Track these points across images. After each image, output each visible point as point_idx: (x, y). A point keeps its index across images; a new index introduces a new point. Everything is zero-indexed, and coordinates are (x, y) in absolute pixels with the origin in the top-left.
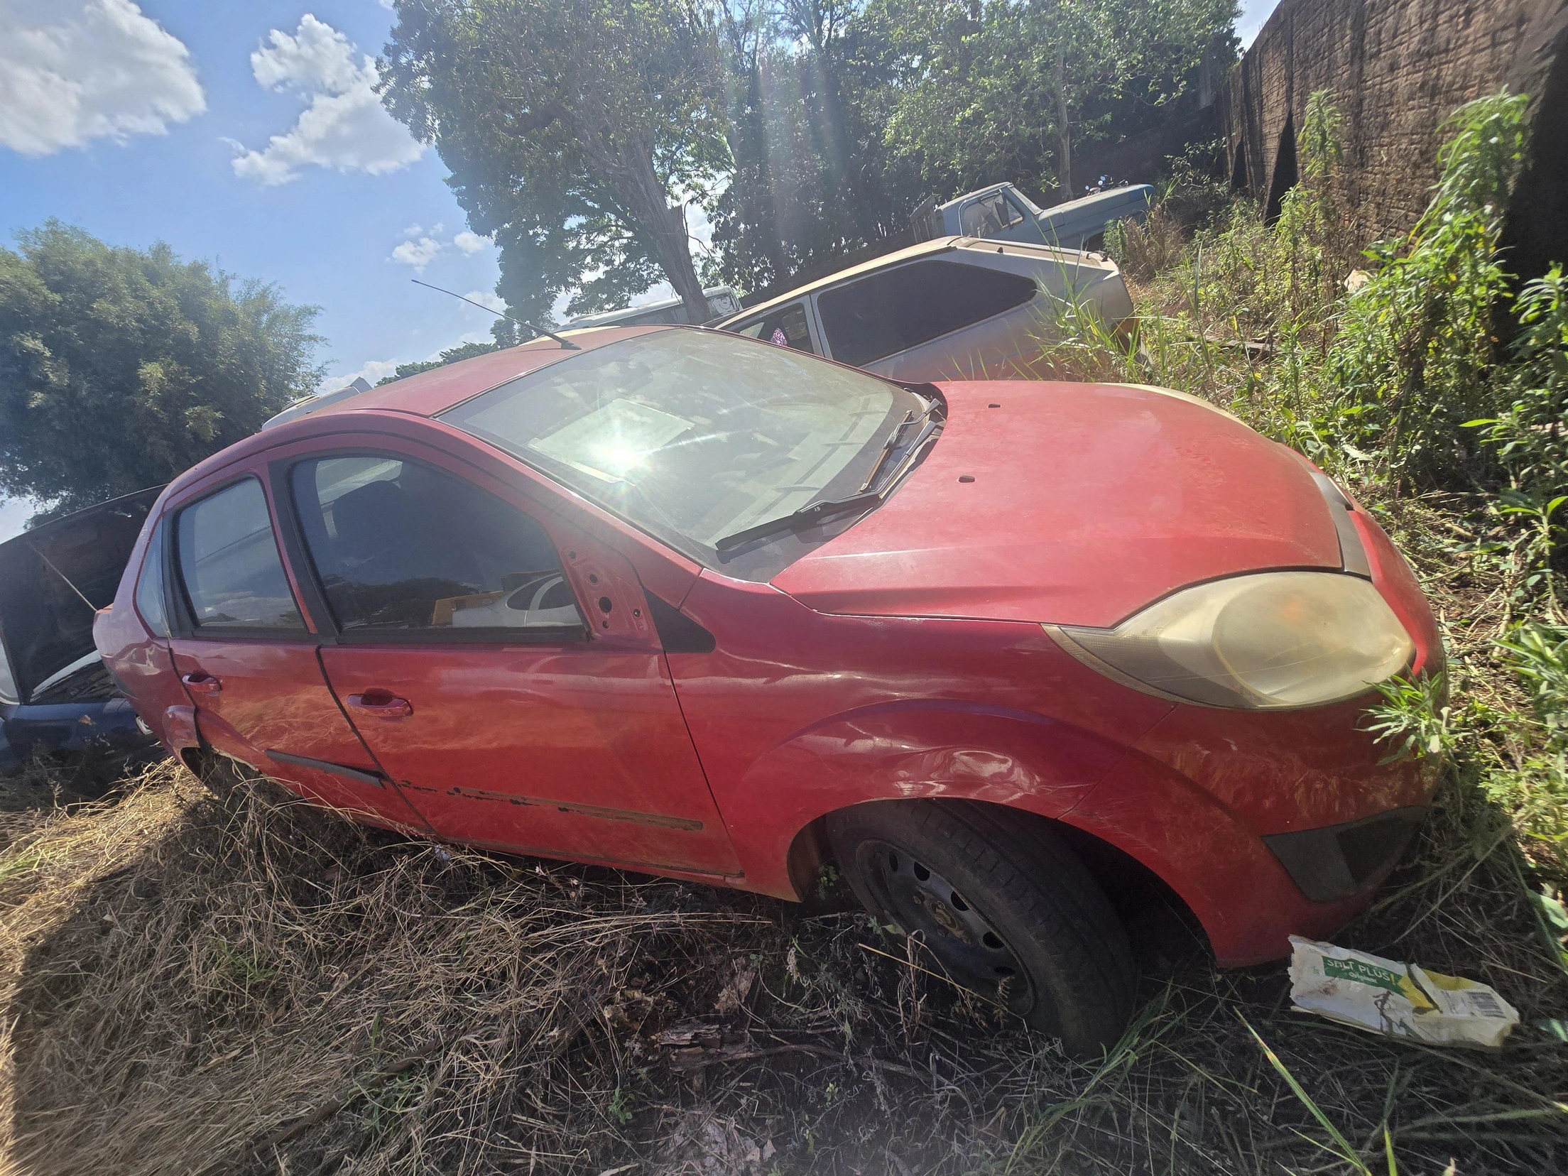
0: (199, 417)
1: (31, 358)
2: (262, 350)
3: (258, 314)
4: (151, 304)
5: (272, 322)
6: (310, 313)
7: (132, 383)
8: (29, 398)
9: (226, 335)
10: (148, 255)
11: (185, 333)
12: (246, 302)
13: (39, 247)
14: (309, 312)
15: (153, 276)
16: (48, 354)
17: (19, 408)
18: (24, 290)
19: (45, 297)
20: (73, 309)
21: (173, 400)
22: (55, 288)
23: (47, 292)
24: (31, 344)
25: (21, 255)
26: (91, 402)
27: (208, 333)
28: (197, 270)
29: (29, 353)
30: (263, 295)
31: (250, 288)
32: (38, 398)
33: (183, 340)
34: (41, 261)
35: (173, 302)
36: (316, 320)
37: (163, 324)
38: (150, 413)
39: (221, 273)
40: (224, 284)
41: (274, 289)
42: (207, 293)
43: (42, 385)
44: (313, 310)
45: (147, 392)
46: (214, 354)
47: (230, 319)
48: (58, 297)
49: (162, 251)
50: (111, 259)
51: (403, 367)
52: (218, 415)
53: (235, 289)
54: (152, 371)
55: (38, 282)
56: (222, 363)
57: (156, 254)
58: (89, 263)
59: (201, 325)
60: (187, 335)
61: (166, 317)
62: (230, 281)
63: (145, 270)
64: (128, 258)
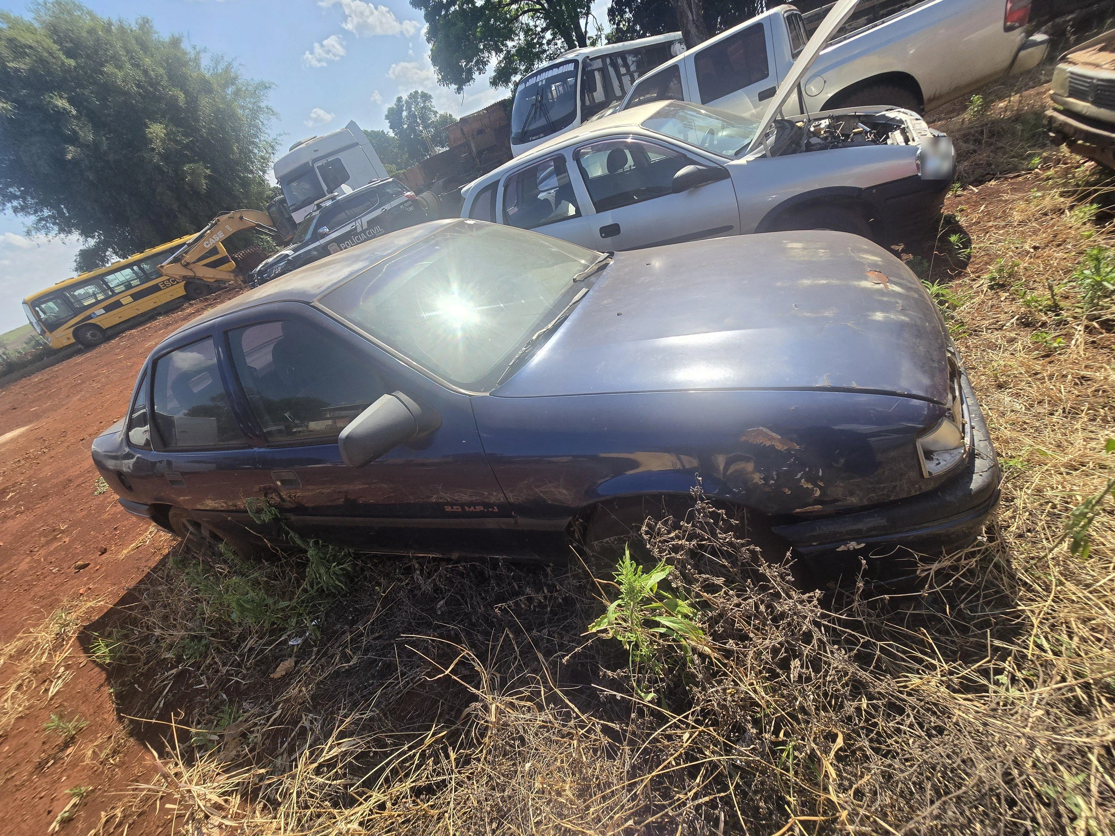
0: (193, 172)
1: (61, 114)
2: (233, 116)
3: (225, 86)
4: (145, 72)
5: (237, 93)
6: (266, 88)
7: (142, 141)
8: (64, 152)
9: (204, 102)
10: (135, 27)
11: (175, 99)
12: (215, 75)
13: (48, 19)
14: (265, 86)
15: (144, 46)
16: (74, 112)
17: (59, 161)
18: (45, 54)
19: (63, 63)
20: (86, 73)
21: (175, 158)
22: (69, 54)
23: (63, 57)
24: (62, 103)
25: (37, 25)
26: (111, 157)
27: (192, 101)
28: (175, 43)
29: (58, 112)
30: (227, 70)
31: (217, 63)
32: (71, 153)
33: (172, 104)
34: (54, 30)
35: (161, 71)
36: (271, 93)
37: (156, 89)
38: (158, 168)
39: (194, 47)
40: (197, 60)
41: (235, 64)
42: (185, 64)
43: (74, 139)
44: (267, 85)
45: (153, 150)
46: (197, 120)
47: (206, 87)
48: (72, 62)
49: (145, 23)
50: (108, 28)
52: (208, 171)
53: (205, 62)
54: (157, 130)
55: (56, 47)
56: (204, 127)
57: (142, 27)
58: (92, 31)
59: (186, 93)
60: (177, 100)
61: (158, 84)
62: (202, 55)
63: (137, 40)
64: (122, 29)
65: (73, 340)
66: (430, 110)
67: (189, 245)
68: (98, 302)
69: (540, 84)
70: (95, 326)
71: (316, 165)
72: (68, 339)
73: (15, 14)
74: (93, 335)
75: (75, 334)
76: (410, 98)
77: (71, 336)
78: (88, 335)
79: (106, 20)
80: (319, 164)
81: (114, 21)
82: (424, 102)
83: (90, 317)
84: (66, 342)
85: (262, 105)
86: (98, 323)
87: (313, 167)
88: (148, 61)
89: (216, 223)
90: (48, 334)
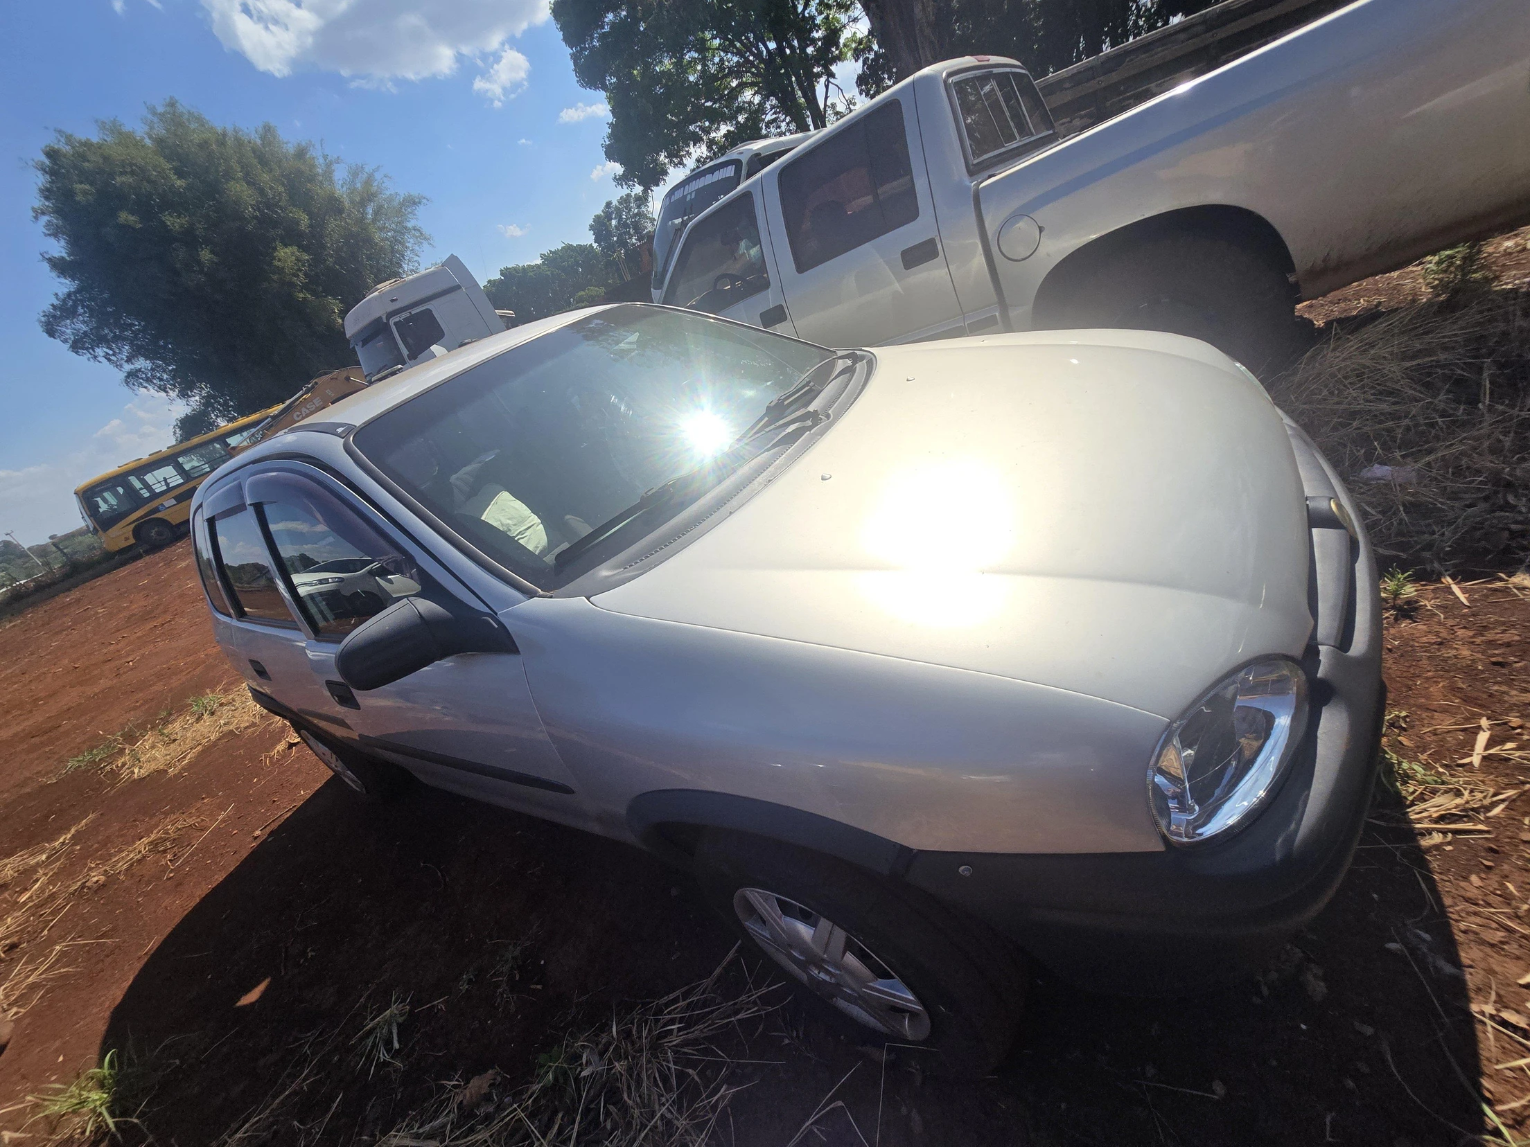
2: (369, 241)
3: (363, 203)
4: (262, 192)
5: (377, 212)
6: (415, 203)
9: (332, 223)
10: (256, 138)
12: (352, 191)
14: (413, 202)
15: (263, 161)
18: (154, 174)
19: (173, 185)
22: (180, 174)
23: (174, 177)
25: (148, 142)
27: (318, 224)
28: (301, 154)
30: (368, 183)
31: (355, 175)
33: (295, 228)
35: (281, 189)
36: (420, 211)
37: (273, 211)
39: (325, 157)
40: (328, 174)
41: (378, 176)
42: (312, 179)
44: (417, 200)
46: (323, 247)
47: (335, 206)
48: (183, 183)
49: (268, 134)
50: (222, 140)
51: (507, 269)
53: (340, 175)
54: (286, 255)
55: (167, 166)
56: (332, 256)
57: (263, 139)
58: (204, 145)
59: (310, 214)
60: (298, 223)
61: (276, 205)
62: (335, 167)
63: (254, 152)
64: (239, 142)
65: (132, 541)
66: (646, 217)
67: (274, 417)
68: (169, 489)
69: (688, 198)
70: (163, 522)
71: (392, 321)
72: (127, 539)
73: (127, 128)
74: (159, 534)
75: (137, 532)
76: (620, 203)
77: (131, 537)
78: (153, 533)
79: (220, 131)
80: (396, 319)
81: (230, 132)
82: (639, 207)
83: (156, 510)
84: (123, 544)
85: (410, 225)
86: (166, 518)
87: (387, 324)
88: (266, 177)
89: (313, 387)
90: (100, 532)
